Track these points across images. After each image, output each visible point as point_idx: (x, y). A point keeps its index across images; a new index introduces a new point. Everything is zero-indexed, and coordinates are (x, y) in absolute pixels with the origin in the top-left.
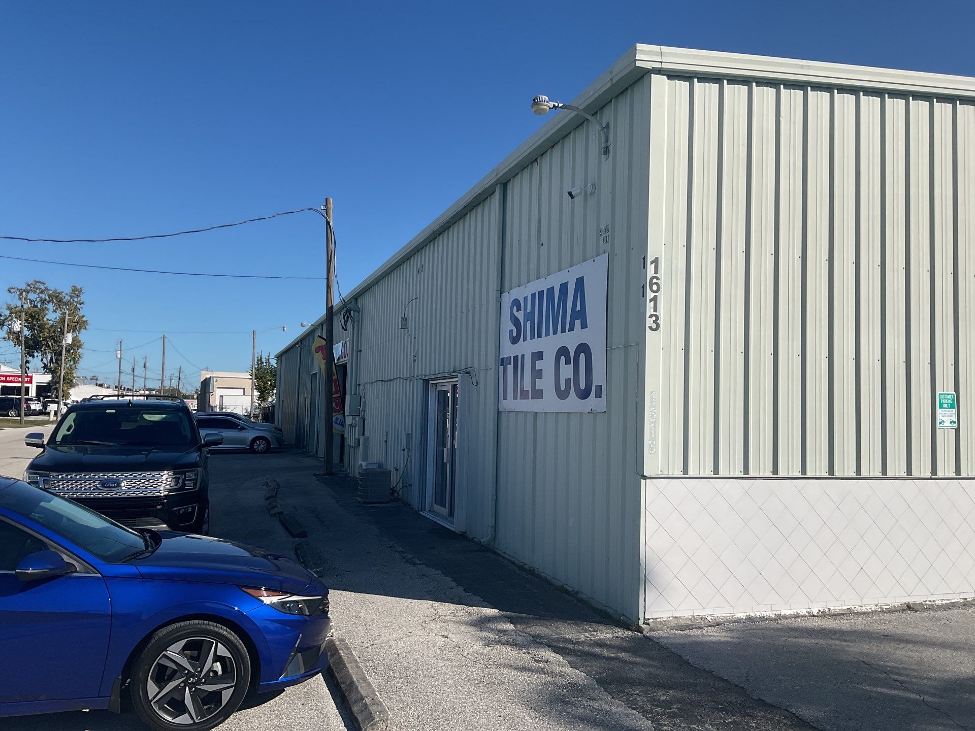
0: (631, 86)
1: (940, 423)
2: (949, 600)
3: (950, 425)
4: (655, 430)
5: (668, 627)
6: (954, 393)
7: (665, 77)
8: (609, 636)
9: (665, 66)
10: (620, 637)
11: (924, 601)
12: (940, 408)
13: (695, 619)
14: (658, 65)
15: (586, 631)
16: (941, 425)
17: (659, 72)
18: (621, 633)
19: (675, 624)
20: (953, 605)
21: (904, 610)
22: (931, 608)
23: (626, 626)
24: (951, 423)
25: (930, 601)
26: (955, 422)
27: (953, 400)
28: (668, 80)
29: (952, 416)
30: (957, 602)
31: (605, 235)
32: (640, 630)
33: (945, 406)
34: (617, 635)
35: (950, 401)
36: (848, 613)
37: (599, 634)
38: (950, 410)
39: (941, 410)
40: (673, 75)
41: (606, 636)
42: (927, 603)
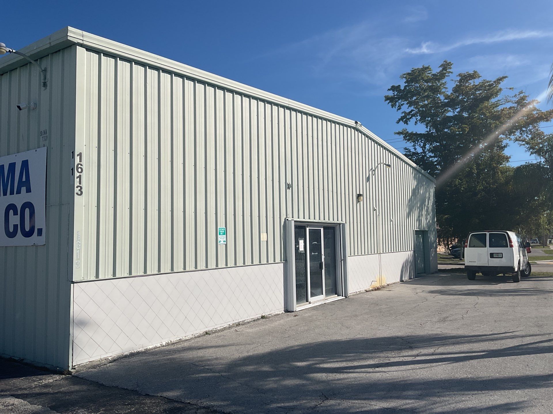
0: (62, 49)
1: (219, 242)
2: (223, 326)
3: (223, 243)
4: (80, 254)
5: (86, 368)
6: (225, 227)
7: (85, 49)
8: (51, 381)
9: (85, 43)
10: (58, 380)
11: (213, 329)
12: (219, 235)
13: (102, 360)
14: (81, 42)
15: (34, 381)
16: (220, 243)
17: (82, 45)
18: (57, 377)
19: (90, 365)
20: (225, 329)
21: (204, 335)
22: (216, 332)
23: (61, 373)
24: (224, 241)
25: (215, 328)
26: (225, 241)
27: (225, 231)
28: (86, 51)
29: (224, 239)
30: (226, 327)
31: (44, 136)
32: (70, 373)
33: (221, 234)
34: (56, 379)
35: (223, 232)
36: (180, 341)
37: (44, 381)
38: (223, 235)
39: (220, 235)
40: (89, 49)
41: (49, 381)
42: (214, 329)
